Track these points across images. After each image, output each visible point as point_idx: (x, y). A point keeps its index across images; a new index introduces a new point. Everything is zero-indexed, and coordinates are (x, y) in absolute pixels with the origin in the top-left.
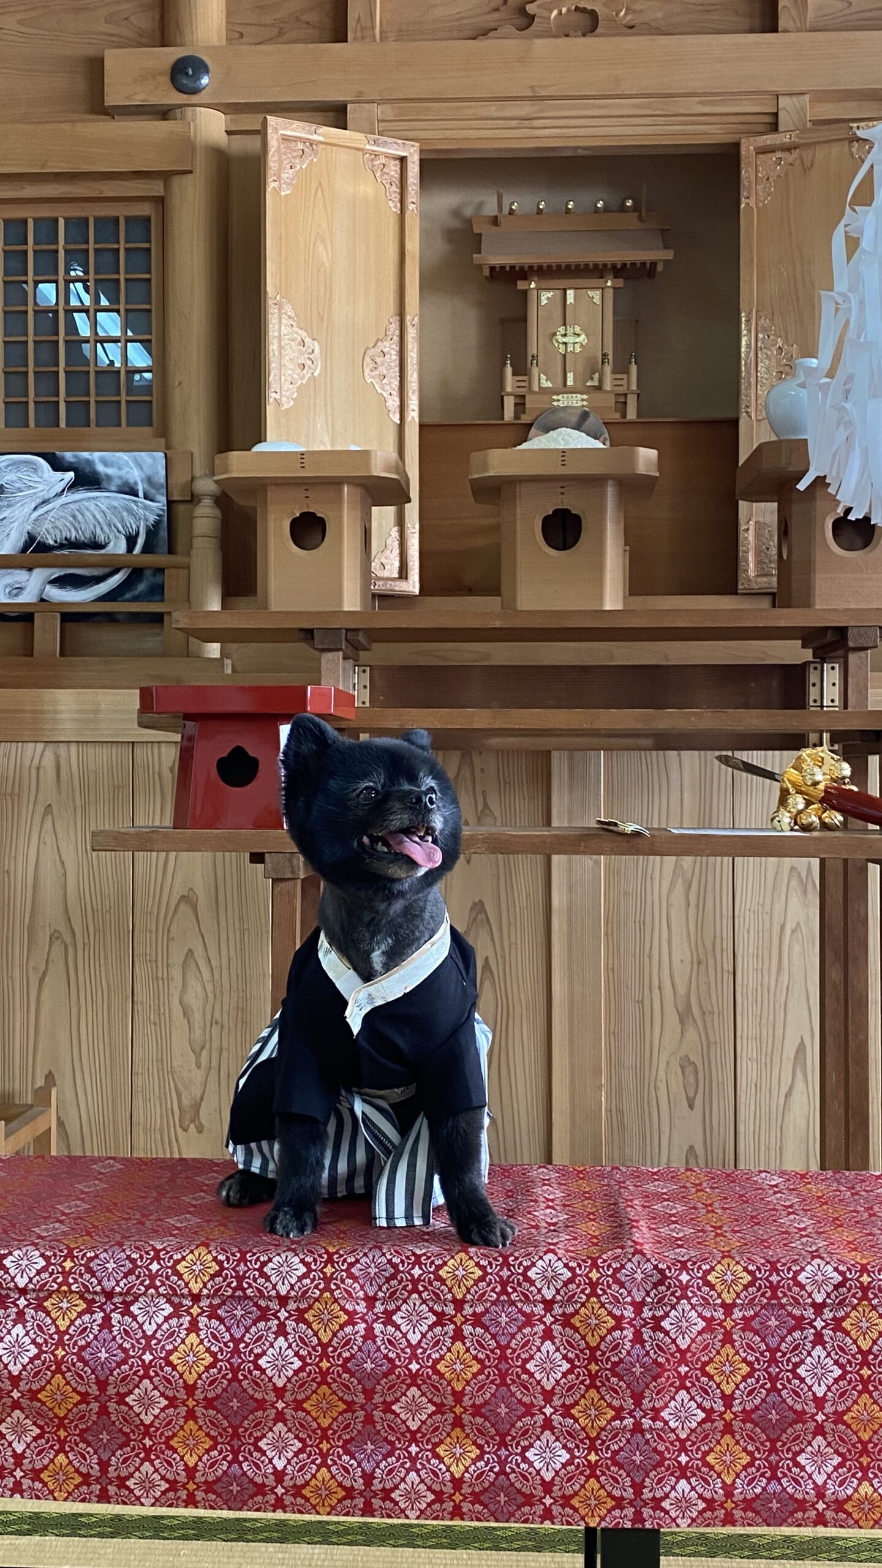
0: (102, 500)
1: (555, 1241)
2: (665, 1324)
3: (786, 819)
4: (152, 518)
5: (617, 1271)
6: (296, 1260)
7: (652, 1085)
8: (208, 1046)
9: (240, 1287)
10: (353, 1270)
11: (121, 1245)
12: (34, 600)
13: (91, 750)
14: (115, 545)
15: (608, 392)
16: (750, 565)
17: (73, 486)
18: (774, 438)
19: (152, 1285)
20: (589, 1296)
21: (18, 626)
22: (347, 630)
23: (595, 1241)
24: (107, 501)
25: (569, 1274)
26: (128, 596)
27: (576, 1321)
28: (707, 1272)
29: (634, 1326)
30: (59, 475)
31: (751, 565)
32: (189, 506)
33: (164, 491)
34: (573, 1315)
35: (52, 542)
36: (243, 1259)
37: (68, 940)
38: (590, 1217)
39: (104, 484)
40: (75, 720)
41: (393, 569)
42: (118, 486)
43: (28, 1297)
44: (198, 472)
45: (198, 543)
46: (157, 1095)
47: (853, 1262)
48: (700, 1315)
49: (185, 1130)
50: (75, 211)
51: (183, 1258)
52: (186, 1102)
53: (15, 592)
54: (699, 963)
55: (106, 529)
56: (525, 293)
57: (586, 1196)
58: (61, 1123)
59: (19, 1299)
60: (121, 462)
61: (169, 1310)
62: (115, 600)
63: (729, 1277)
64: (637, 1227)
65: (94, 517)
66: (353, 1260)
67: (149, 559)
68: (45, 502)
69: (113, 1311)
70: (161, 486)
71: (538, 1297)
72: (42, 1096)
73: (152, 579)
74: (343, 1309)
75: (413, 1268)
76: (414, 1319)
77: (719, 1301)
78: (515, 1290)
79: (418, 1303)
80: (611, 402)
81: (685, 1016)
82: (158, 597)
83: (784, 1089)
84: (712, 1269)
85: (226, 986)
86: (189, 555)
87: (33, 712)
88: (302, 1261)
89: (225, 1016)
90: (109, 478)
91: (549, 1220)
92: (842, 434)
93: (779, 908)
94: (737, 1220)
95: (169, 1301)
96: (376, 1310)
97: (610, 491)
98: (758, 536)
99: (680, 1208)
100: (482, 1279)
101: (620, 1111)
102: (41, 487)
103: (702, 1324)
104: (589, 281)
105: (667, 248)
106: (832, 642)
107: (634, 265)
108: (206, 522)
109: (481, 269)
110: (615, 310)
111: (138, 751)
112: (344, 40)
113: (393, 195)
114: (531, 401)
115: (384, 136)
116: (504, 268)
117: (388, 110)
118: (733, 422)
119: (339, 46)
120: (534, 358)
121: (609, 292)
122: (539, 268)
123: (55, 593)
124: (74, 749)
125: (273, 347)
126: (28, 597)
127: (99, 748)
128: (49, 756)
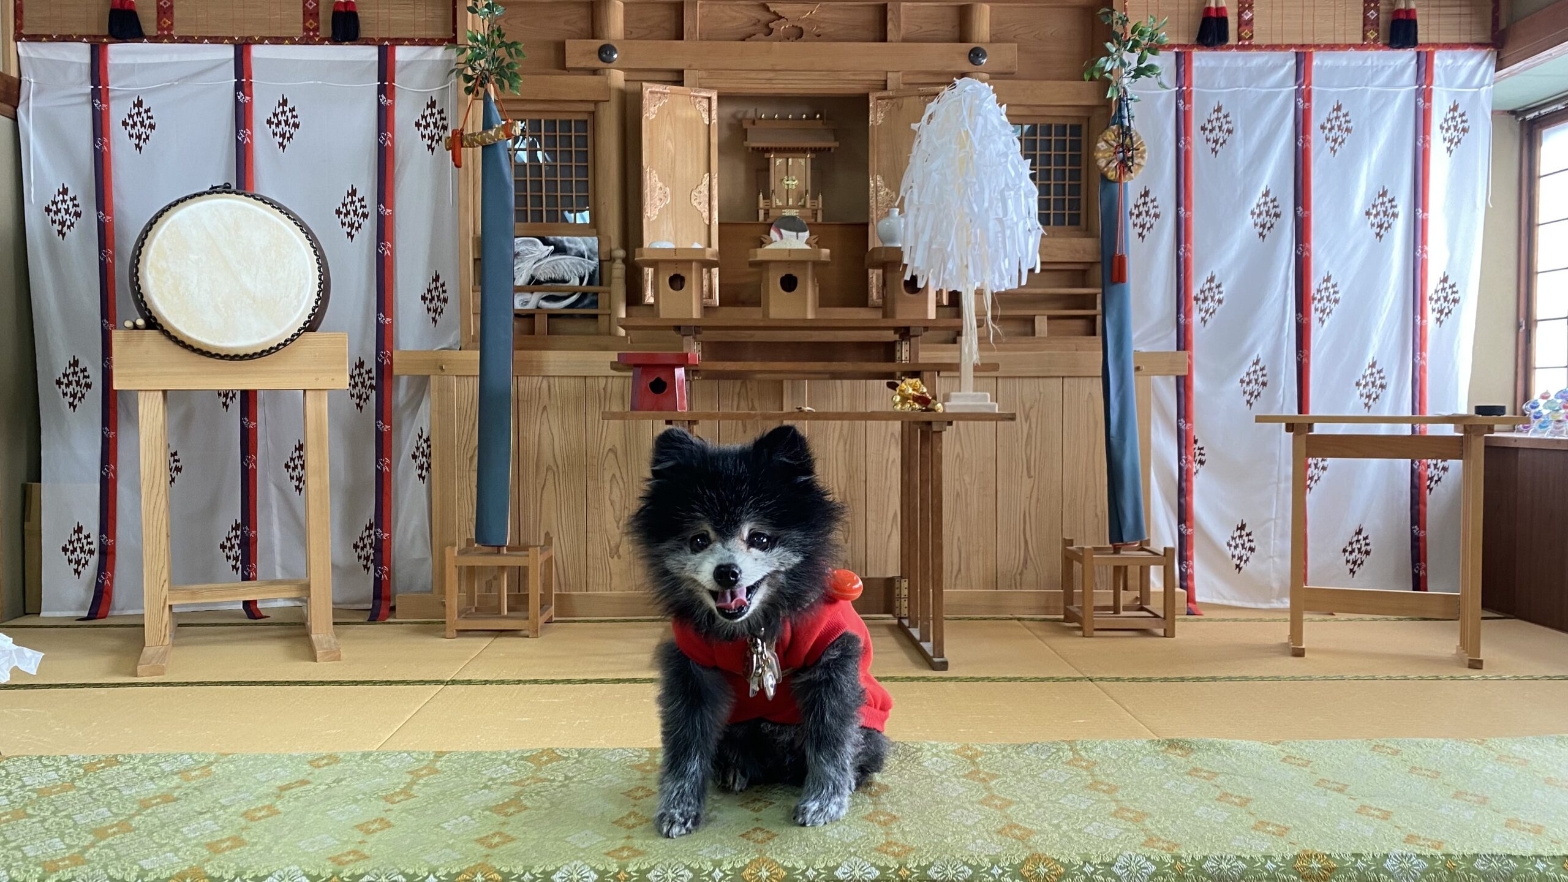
0: (567, 259)
4: (592, 269)
12: (534, 308)
13: (565, 380)
14: (573, 282)
15: (809, 208)
16: (874, 293)
17: (553, 253)
18: (880, 245)
21: (526, 320)
24: (570, 260)
26: (579, 306)
30: (547, 247)
32: (609, 263)
33: (598, 255)
35: (542, 280)
37: (555, 468)
39: (568, 252)
40: (558, 365)
42: (575, 253)
44: (613, 246)
45: (614, 281)
49: (612, 558)
50: (551, 117)
52: (613, 545)
53: (525, 304)
55: (569, 273)
56: (768, 159)
60: (578, 242)
62: (572, 308)
65: (563, 267)
67: (591, 288)
68: (540, 260)
70: (596, 252)
73: (592, 298)
80: (810, 214)
82: (595, 306)
83: (888, 534)
86: (610, 284)
87: (538, 362)
90: (571, 249)
93: (886, 452)
97: (809, 267)
98: (875, 284)
102: (537, 253)
104: (798, 155)
105: (836, 140)
106: (905, 333)
107: (820, 148)
108: (618, 270)
109: (747, 148)
110: (812, 169)
111: (588, 380)
112: (682, 38)
113: (705, 116)
114: (771, 211)
115: (702, 87)
116: (758, 148)
117: (704, 74)
118: (866, 225)
119: (679, 42)
120: (773, 191)
121: (809, 161)
122: (776, 148)
123: (545, 304)
124: (557, 379)
125: (647, 191)
126: (532, 306)
127: (569, 379)
128: (545, 383)
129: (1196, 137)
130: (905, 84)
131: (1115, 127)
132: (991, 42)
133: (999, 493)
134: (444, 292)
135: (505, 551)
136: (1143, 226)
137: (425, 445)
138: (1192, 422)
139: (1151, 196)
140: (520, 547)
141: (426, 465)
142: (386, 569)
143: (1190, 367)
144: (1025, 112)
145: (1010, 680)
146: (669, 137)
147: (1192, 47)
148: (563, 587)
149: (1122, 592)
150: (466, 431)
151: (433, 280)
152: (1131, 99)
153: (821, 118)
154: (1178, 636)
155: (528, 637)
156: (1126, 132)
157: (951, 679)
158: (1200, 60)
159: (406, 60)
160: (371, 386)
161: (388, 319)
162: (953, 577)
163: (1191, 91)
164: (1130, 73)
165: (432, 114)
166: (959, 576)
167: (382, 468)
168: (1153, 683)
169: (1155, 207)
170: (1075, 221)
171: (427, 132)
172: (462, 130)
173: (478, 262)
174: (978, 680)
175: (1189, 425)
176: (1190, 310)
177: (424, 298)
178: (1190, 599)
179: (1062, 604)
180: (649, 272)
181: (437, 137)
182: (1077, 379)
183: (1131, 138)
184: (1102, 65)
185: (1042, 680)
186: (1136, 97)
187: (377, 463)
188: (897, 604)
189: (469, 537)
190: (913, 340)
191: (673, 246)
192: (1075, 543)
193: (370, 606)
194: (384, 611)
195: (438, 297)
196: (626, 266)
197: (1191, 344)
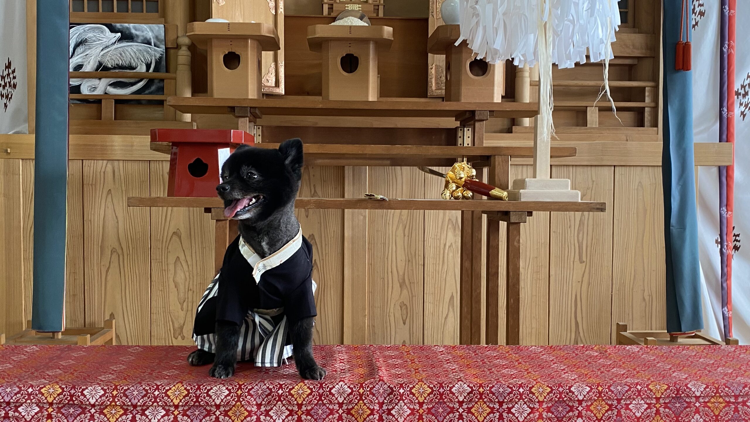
0: (134, 46)
1: (344, 377)
2: (393, 412)
3: (448, 194)
4: (158, 56)
5: (371, 389)
6: (224, 388)
7: (388, 315)
8: (187, 300)
9: (197, 401)
10: (251, 392)
11: (140, 383)
12: (102, 94)
13: (130, 164)
14: (141, 68)
15: (370, 4)
17: (120, 40)
18: (444, 24)
19: (155, 401)
20: (359, 400)
21: (95, 106)
22: (251, 108)
23: (362, 376)
24: (137, 47)
25: (350, 391)
26: (147, 92)
27: (353, 412)
28: (411, 388)
29: (379, 413)
30: (113, 35)
31: (434, 84)
32: (176, 50)
33: (164, 43)
34: (352, 409)
35: (110, 66)
36: (199, 388)
37: (120, 252)
38: (360, 366)
39: (135, 39)
40: (122, 150)
41: (272, 82)
42: (141, 40)
43: (96, 408)
44: (180, 34)
45: (180, 68)
46: (163, 323)
47: (476, 383)
48: (408, 408)
49: (176, 339)
51: (170, 389)
53: (92, 89)
54: (409, 261)
55: (136, 60)
57: (359, 357)
58: (117, 336)
59: (91, 409)
60: (143, 29)
61: (164, 412)
62: (140, 94)
63: (421, 391)
64: (381, 370)
65: (130, 54)
66: (251, 387)
67: (158, 75)
68: (107, 47)
69: (136, 414)
70: (162, 40)
71: (336, 401)
72: (108, 324)
73: (159, 84)
74: (246, 409)
75: (279, 390)
76: (279, 413)
77: (417, 401)
78: (325, 399)
79: (281, 406)
80: (372, 8)
81: (402, 285)
82: (161, 93)
83: (444, 316)
84: (414, 387)
85: (195, 273)
86: (176, 73)
87: (102, 146)
88: (227, 389)
89: (195, 286)
90: (137, 36)
91: (341, 368)
92: (475, 20)
93: (443, 237)
94: (425, 366)
95: (163, 408)
96: (261, 410)
97: (372, 46)
98: (436, 72)
99: (400, 361)
100: (310, 394)
101: (374, 326)
102: (105, 40)
103: (409, 412)
106: (468, 118)
108: (184, 58)
111: (152, 165)
118: (427, 19)
123: (111, 90)
124: (121, 163)
126: (99, 92)
127: (133, 163)
128: (109, 167)
138: (732, 211)
143: (731, 158)
169: (700, 5)
175: (729, 213)
176: (732, 103)
182: (628, 168)
190: (477, 125)
191: (227, 21)
196: (192, 54)
197: (733, 135)
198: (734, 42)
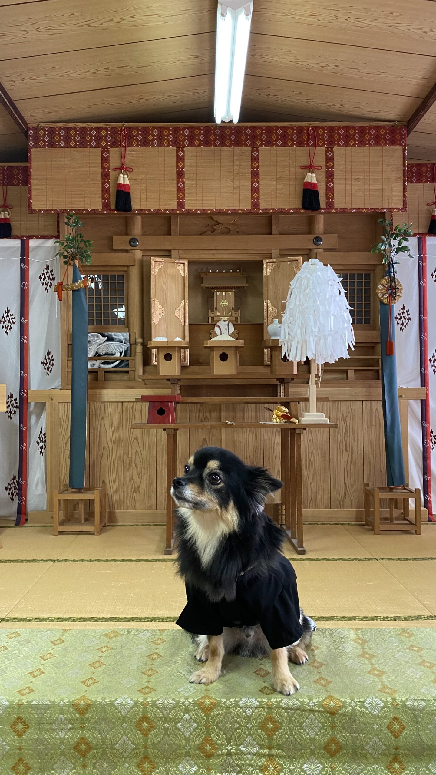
4: (126, 348)
8: (141, 473)
12: (98, 368)
13: (113, 403)
14: (117, 355)
15: (234, 317)
16: (266, 358)
17: (107, 341)
21: (94, 374)
24: (115, 344)
26: (120, 366)
30: (104, 338)
32: (135, 345)
33: (129, 342)
35: (102, 354)
37: (108, 448)
42: (118, 340)
44: (136, 337)
45: (137, 354)
49: (136, 493)
50: (106, 274)
52: (136, 486)
53: (93, 366)
55: (115, 351)
56: (213, 292)
60: (119, 335)
62: (117, 367)
65: (112, 348)
67: (126, 358)
68: (100, 344)
70: (128, 340)
73: (126, 362)
80: (235, 319)
82: (128, 367)
86: (135, 356)
87: (98, 395)
89: (145, 466)
90: (116, 339)
93: (273, 439)
97: (234, 349)
102: (99, 341)
104: (229, 290)
105: (247, 283)
106: (282, 381)
107: (239, 287)
108: (139, 349)
109: (203, 287)
110: (235, 296)
111: (124, 404)
112: (171, 235)
113: (182, 272)
114: (215, 318)
115: (180, 258)
116: (208, 287)
117: (181, 252)
118: (263, 324)
119: (169, 236)
120: (216, 308)
121: (233, 292)
122: (217, 287)
123: (102, 366)
124: (108, 403)
125: (153, 310)
126: (96, 367)
127: (114, 403)
128: (103, 405)
129: (429, 279)
130: (281, 255)
131: (386, 277)
132: (324, 234)
133: (332, 460)
134: (53, 360)
135: (83, 491)
136: (402, 324)
137: (43, 437)
138: (429, 423)
139: (406, 309)
140: (90, 489)
141: (44, 447)
142: (24, 499)
143: (427, 395)
144: (342, 268)
145: (336, 560)
146: (164, 283)
147: (426, 234)
148: (111, 509)
149: (394, 509)
150: (63, 430)
151: (47, 354)
152: (395, 263)
153: (239, 272)
154: (423, 535)
155: (94, 534)
156: (393, 280)
157: (306, 559)
158: (430, 241)
159: (35, 246)
160: (17, 407)
161: (26, 374)
162: (309, 502)
163: (426, 256)
164: (394, 250)
165: (47, 273)
166: (312, 502)
167: (22, 448)
168: (409, 561)
169: (408, 314)
170: (367, 321)
171: (44, 282)
172: (63, 282)
173: (70, 346)
174: (320, 560)
175: (428, 424)
176: (427, 366)
177: (43, 363)
178: (430, 513)
179: (364, 517)
180: (154, 351)
181: (49, 284)
182: (370, 402)
183: (395, 283)
184: (380, 247)
185: (353, 560)
186: (397, 262)
187: (20, 446)
188: (280, 517)
189: (65, 483)
190: (285, 384)
191: (166, 340)
192: (370, 485)
193: (16, 519)
194: (22, 520)
195: (50, 362)
196: (143, 347)
197: (428, 383)
198: (427, 333)
